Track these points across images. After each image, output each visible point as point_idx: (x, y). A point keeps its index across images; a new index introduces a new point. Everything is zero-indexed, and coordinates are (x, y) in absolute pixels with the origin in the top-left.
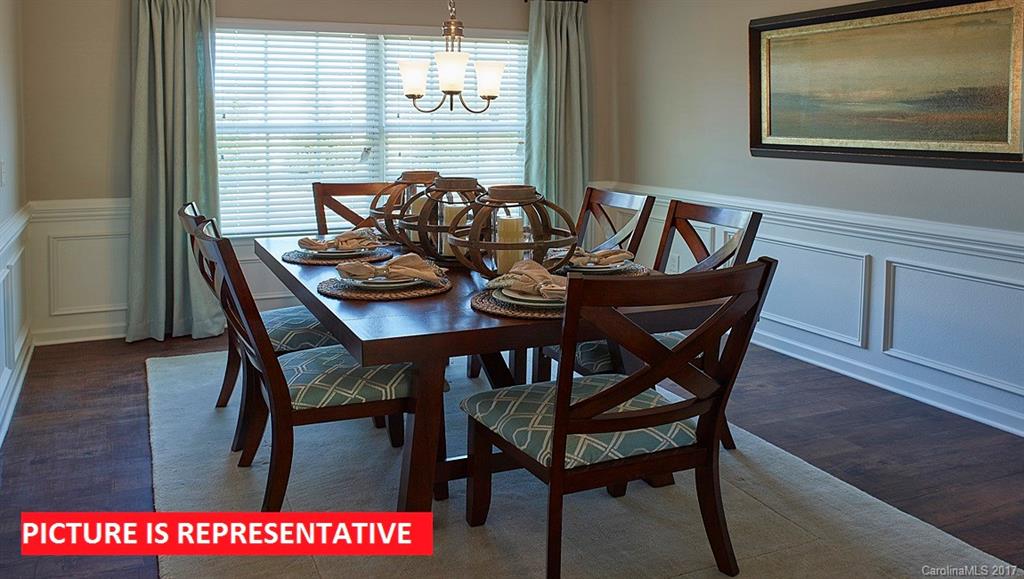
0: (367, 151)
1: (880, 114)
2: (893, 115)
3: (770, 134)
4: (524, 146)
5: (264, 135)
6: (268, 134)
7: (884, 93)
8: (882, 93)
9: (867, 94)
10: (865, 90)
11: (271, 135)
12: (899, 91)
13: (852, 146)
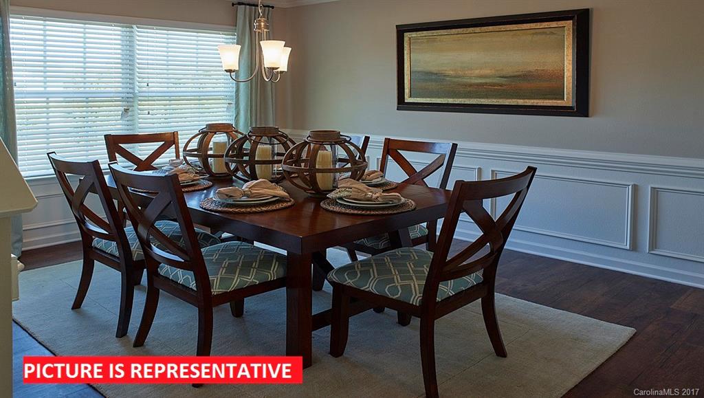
0: (126, 110)
1: (486, 84)
2: (494, 85)
3: (411, 96)
4: (233, 106)
5: (45, 99)
6: (48, 98)
7: (489, 71)
8: (487, 72)
9: (477, 72)
10: (476, 69)
11: (50, 99)
12: (497, 71)
13: (468, 103)
